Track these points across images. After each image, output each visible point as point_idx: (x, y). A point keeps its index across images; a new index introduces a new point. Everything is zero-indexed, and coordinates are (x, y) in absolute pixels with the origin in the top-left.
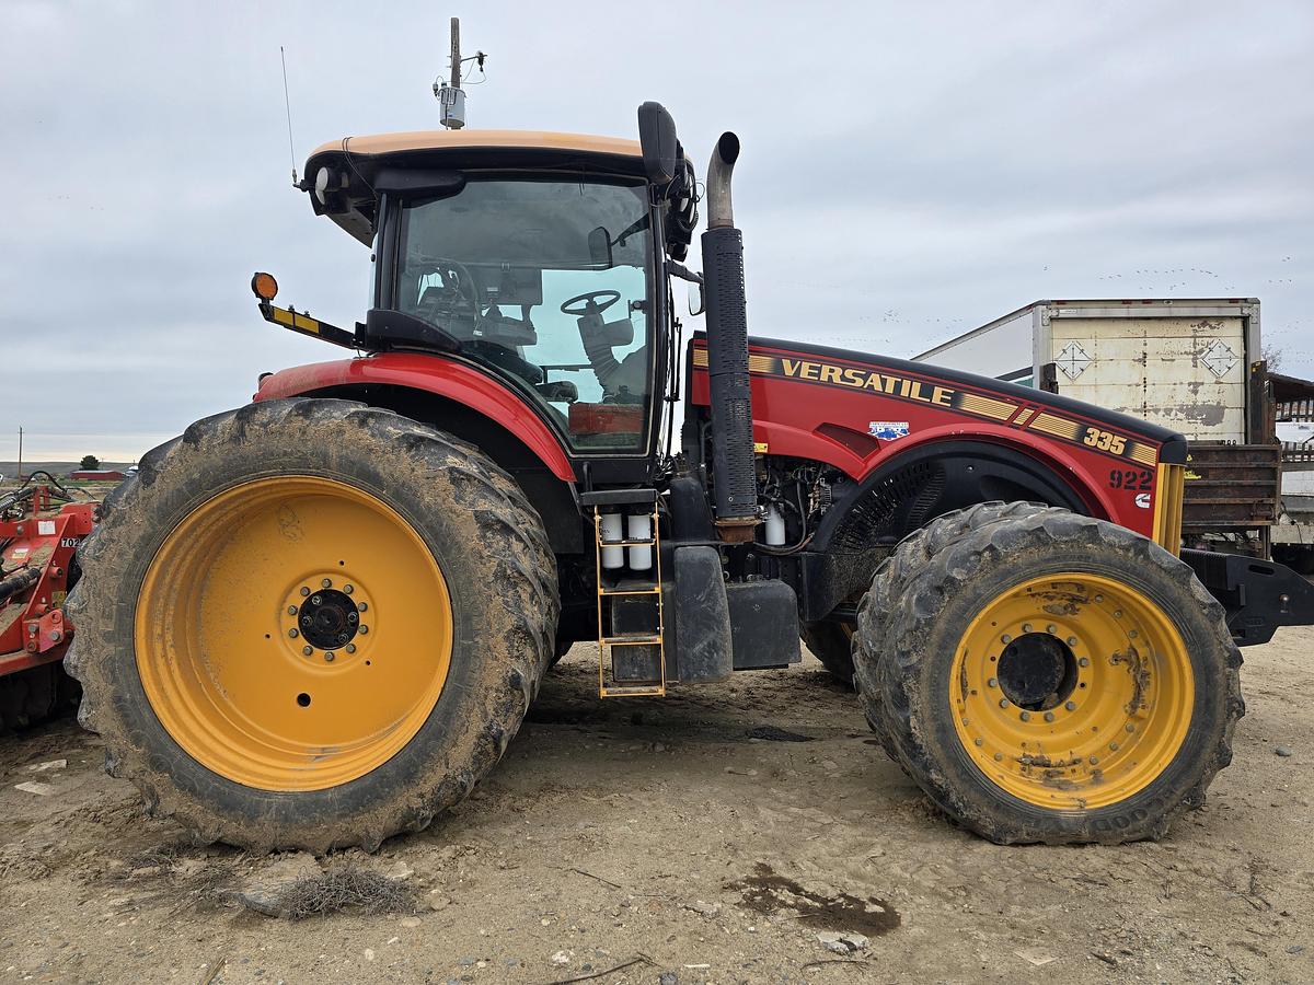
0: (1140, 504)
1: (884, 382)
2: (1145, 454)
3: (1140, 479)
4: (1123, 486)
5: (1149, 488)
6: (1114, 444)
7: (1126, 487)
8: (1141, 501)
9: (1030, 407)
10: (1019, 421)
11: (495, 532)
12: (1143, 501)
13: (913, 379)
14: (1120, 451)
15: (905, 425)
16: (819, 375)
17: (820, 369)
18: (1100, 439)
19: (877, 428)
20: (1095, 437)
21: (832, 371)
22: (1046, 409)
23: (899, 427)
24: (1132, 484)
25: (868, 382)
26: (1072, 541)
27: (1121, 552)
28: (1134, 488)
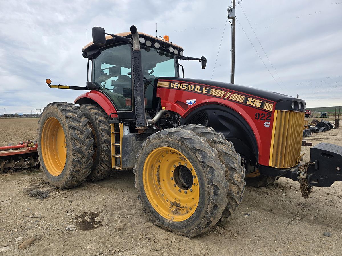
0: (266, 126)
1: (191, 87)
2: (269, 107)
3: (266, 116)
4: (260, 119)
5: (270, 120)
6: (257, 103)
7: (261, 119)
8: (267, 125)
9: (230, 92)
10: (226, 97)
11: (71, 129)
12: (267, 124)
13: (198, 86)
14: (259, 106)
15: (195, 100)
16: (177, 87)
17: (178, 85)
18: (252, 102)
19: (188, 101)
20: (250, 101)
21: (180, 85)
22: (234, 92)
23: (193, 101)
24: (263, 118)
25: (188, 88)
26: (166, 137)
27: (177, 141)
28: (264, 120)
